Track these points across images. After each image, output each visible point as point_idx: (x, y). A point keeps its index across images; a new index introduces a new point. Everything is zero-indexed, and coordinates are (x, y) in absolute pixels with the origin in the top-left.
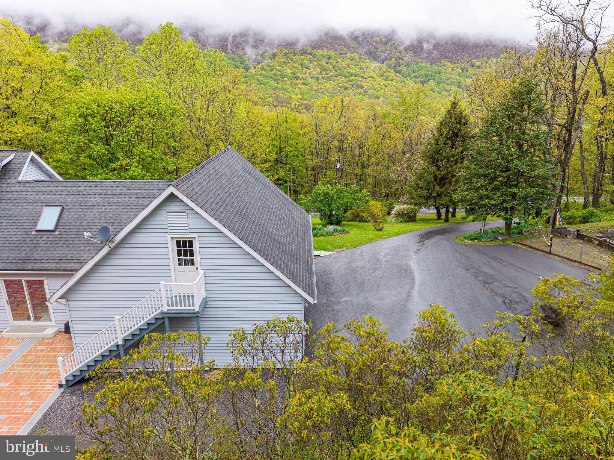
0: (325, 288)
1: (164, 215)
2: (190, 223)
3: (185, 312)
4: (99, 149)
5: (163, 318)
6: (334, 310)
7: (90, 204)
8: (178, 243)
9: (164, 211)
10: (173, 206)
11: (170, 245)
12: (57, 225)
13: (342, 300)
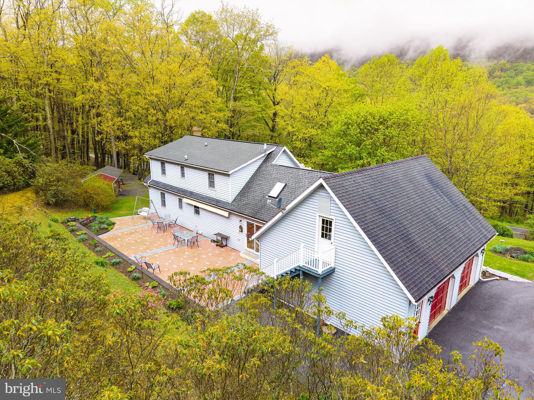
0: (486, 309)
1: (317, 198)
2: (332, 208)
3: (312, 271)
4: (352, 149)
5: (299, 270)
6: (477, 332)
7: (301, 185)
8: (323, 220)
9: (317, 196)
10: (321, 193)
11: (317, 221)
12: (279, 195)
13: (495, 327)
